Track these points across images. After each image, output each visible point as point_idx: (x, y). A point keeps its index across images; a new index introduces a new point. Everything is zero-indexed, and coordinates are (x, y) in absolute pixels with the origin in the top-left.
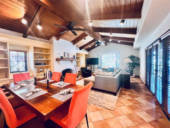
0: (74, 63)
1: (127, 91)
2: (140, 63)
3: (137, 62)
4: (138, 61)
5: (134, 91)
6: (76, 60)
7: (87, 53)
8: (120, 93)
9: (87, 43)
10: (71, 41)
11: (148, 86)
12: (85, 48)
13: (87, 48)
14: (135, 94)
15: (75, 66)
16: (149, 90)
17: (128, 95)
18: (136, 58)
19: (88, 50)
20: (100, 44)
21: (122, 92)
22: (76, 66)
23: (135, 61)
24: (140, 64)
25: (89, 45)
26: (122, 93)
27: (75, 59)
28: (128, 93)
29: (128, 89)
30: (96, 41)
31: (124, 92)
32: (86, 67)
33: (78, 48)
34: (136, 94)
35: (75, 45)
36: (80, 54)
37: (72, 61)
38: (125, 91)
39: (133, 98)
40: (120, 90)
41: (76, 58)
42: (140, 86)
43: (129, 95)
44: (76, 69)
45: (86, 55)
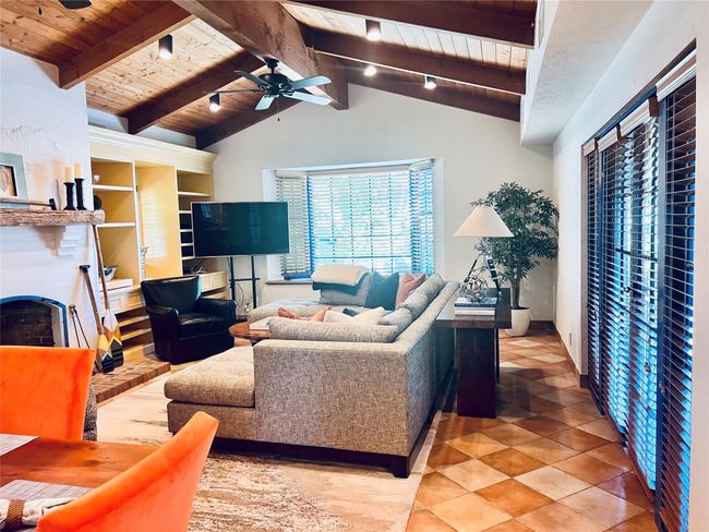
0: (79, 242)
1: (476, 434)
2: (556, 240)
3: (544, 229)
4: (546, 223)
5: (516, 428)
6: (91, 221)
7: (190, 159)
8: (435, 451)
9: (191, 75)
10: (36, 47)
11: (594, 387)
12: (170, 118)
13: (191, 120)
14: (525, 444)
15: (84, 269)
16: (603, 413)
17: (481, 459)
18: (533, 205)
19: (205, 135)
20: (296, 95)
21: (447, 442)
22: (93, 272)
23: (529, 227)
24: (557, 247)
25: (206, 99)
26: (443, 452)
27: (82, 215)
28: (484, 445)
29: (485, 421)
30: (265, 69)
31: (457, 443)
32: (186, 271)
33: (114, 119)
34: (533, 443)
35: (79, 89)
36: (127, 165)
37: (50, 231)
38: (468, 431)
39: (512, 475)
40: (433, 432)
41: (88, 202)
42: (553, 389)
43: (490, 460)
44: (99, 296)
45: (185, 179)
